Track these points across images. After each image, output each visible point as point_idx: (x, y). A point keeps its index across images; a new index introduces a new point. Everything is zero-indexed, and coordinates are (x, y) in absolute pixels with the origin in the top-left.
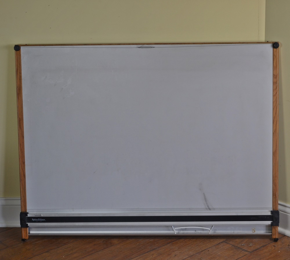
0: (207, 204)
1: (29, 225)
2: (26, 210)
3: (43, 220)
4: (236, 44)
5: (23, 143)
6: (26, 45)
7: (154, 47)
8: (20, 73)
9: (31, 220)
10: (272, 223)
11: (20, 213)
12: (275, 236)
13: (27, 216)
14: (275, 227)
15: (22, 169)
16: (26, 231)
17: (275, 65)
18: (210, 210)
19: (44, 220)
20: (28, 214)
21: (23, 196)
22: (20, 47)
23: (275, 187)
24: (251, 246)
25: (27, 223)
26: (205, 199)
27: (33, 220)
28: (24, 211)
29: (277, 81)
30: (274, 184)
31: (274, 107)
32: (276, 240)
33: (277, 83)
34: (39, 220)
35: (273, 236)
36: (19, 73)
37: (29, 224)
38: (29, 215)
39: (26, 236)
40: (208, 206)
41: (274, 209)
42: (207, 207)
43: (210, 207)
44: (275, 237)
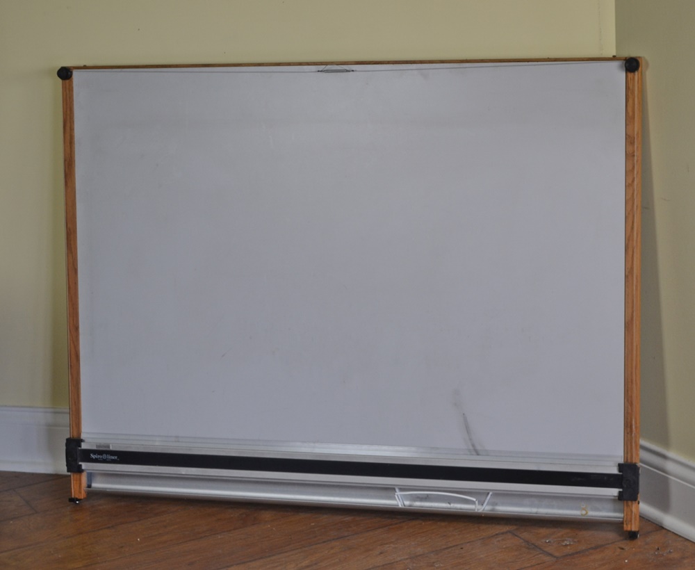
0: (471, 439)
1: (83, 467)
2: (79, 434)
3: (113, 458)
4: (539, 63)
5: (76, 283)
6: (85, 67)
7: (353, 71)
8: (72, 129)
9: (87, 456)
10: (620, 492)
11: (67, 440)
12: (629, 526)
13: (80, 446)
14: (630, 503)
15: (73, 342)
16: (80, 480)
17: (631, 113)
18: (478, 455)
19: (116, 457)
20: (82, 444)
21: (75, 402)
22: (72, 72)
23: (630, 407)
24: (566, 545)
25: (80, 463)
26: (467, 429)
27: (93, 456)
28: (75, 435)
29: (634, 152)
30: (628, 400)
31: (629, 214)
32: (632, 536)
33: (634, 156)
34: (104, 456)
35: (625, 526)
36: (68, 128)
37: (84, 465)
38: (84, 446)
39: (80, 493)
40: (473, 446)
41: (627, 460)
42: (471, 448)
43: (479, 448)
44: (629, 529)
